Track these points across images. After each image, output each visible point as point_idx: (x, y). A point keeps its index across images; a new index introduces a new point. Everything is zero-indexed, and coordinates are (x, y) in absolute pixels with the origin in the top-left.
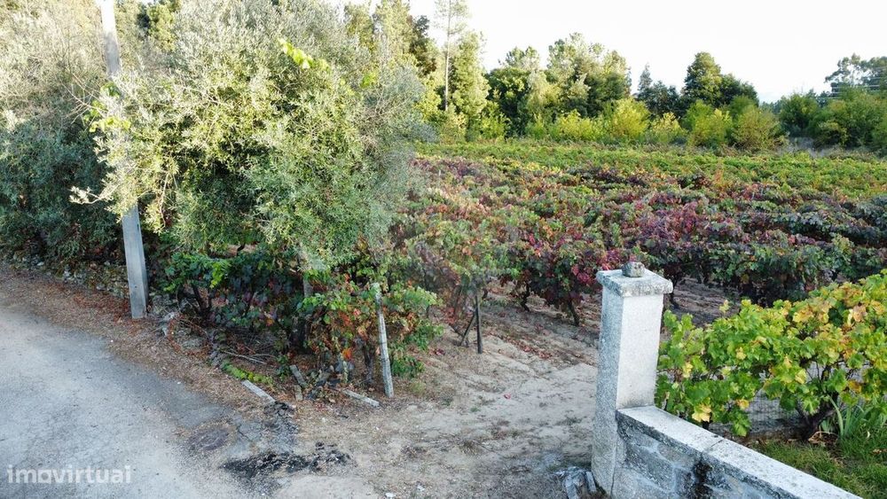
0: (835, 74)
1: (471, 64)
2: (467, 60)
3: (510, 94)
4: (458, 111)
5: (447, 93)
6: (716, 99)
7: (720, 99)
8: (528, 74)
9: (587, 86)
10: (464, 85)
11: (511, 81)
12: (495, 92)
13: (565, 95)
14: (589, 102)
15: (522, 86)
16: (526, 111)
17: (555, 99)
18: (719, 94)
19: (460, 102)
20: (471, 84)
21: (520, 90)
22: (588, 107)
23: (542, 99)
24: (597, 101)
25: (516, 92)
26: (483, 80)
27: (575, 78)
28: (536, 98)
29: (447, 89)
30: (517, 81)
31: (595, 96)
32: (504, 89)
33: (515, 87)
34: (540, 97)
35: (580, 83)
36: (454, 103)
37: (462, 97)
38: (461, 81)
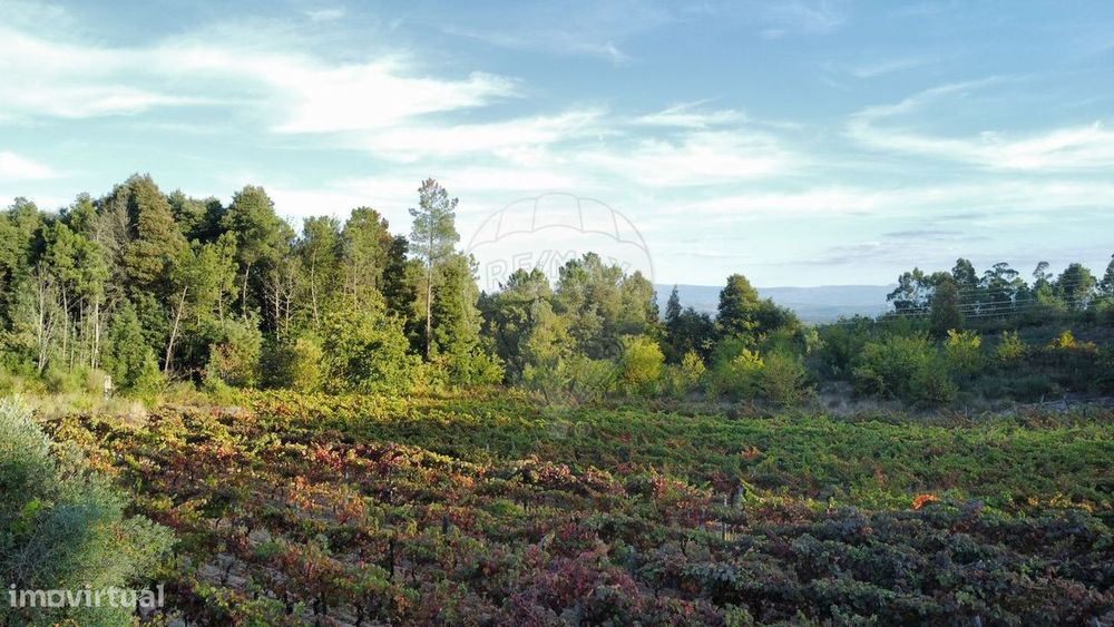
0: (897, 291)
1: (458, 294)
2: (453, 290)
3: (511, 326)
4: (442, 349)
5: (429, 328)
6: (754, 329)
7: (758, 329)
8: (532, 302)
9: (600, 318)
10: (450, 319)
11: (511, 311)
12: (493, 324)
13: (575, 329)
14: (604, 335)
15: (524, 317)
16: (528, 349)
17: (564, 335)
18: (757, 324)
19: (444, 338)
20: (459, 317)
21: (522, 321)
22: (604, 343)
23: (548, 334)
24: (614, 334)
25: (517, 324)
26: (473, 312)
27: (586, 307)
28: (540, 334)
29: (429, 324)
30: (520, 311)
31: (611, 329)
32: (502, 321)
33: (517, 318)
34: (545, 332)
35: (593, 314)
36: (437, 341)
37: (447, 333)
38: (446, 313)
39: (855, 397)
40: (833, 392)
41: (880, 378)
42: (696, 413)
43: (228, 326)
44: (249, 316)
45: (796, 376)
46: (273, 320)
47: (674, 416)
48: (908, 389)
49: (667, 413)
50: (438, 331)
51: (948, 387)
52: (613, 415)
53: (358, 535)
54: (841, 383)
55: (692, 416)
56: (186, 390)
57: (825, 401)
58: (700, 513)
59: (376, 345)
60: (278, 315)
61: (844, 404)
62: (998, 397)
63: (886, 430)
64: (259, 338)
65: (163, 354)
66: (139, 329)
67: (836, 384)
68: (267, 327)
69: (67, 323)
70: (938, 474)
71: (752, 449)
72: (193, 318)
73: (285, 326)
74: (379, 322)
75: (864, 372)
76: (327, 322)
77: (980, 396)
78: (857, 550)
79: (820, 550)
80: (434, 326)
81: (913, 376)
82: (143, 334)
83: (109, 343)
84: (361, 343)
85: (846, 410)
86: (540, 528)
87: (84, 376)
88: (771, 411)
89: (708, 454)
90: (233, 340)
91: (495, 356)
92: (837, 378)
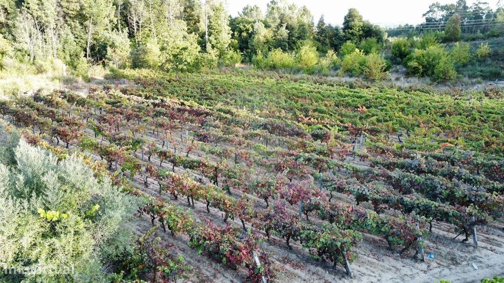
0: (428, 12)
1: (220, 19)
2: (218, 17)
3: (244, 34)
4: (213, 47)
5: (207, 37)
6: (360, 35)
7: (362, 35)
8: (254, 22)
9: (287, 30)
10: (217, 32)
11: (245, 26)
12: (236, 33)
13: (275, 36)
14: (289, 39)
15: (251, 30)
16: (253, 46)
17: (270, 39)
18: (361, 32)
19: (214, 42)
20: (221, 31)
21: (250, 32)
22: (288, 43)
23: (262, 39)
24: (293, 38)
25: (248, 33)
26: (227, 28)
27: (280, 25)
28: (258, 38)
29: (207, 34)
30: (248, 26)
31: (292, 36)
32: (241, 31)
33: (247, 30)
34: (261, 38)
35: (284, 28)
36: (210, 43)
37: (216, 39)
38: (215, 29)
39: (408, 75)
40: (397, 71)
41: (421, 67)
42: (335, 85)
43: (113, 37)
44: (123, 32)
45: (381, 66)
46: (133, 32)
47: (325, 86)
48: (433, 73)
49: (321, 84)
50: (211, 38)
51: (453, 73)
52: (297, 85)
53: (201, 164)
54: (400, 66)
55: (333, 86)
56: (99, 70)
57: (393, 77)
58: (347, 152)
59: (185, 49)
60: (135, 30)
61: (402, 79)
62: (475, 78)
63: (424, 96)
64: (128, 42)
65: (85, 50)
66: (73, 38)
67: (398, 67)
68: (131, 35)
69: (40, 37)
70: (450, 126)
71: (362, 108)
72: (97, 33)
73: (139, 36)
74: (185, 37)
75: (414, 64)
76: (161, 38)
77: (467, 76)
78: (420, 177)
79: (404, 177)
80: (210, 35)
81: (436, 66)
82: (75, 41)
83: (60, 46)
84: (178, 48)
85: (404, 83)
86: (280, 163)
87: (52, 62)
88: (369, 84)
89: (344, 111)
90: (117, 44)
91: (238, 51)
92: (399, 64)
